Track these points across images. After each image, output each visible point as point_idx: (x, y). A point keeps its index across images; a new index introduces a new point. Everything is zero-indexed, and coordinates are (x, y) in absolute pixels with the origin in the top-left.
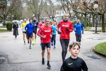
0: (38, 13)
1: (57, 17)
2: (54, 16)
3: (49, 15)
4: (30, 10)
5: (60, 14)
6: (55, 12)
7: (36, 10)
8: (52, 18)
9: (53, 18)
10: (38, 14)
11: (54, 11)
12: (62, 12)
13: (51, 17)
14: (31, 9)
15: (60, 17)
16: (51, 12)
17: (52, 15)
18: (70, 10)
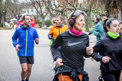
0: (4, 11)
3: (15, 14)
5: (28, 13)
6: (22, 11)
8: (18, 18)
10: (4, 13)
11: (20, 9)
12: (30, 10)
13: (17, 16)
16: (17, 10)
17: (19, 14)
18: (42, 8)
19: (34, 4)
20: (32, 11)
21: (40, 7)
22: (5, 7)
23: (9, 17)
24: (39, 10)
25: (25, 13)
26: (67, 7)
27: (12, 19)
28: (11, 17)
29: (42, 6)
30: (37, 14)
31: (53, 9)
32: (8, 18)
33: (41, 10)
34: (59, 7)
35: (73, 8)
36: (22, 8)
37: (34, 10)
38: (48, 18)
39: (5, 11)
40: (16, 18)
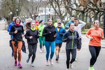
0: (17, 10)
1: (41, 16)
2: (36, 15)
3: (31, 14)
4: (6, 7)
5: (45, 12)
6: (38, 10)
7: (14, 6)
8: (33, 18)
9: (36, 17)
10: (17, 12)
11: (36, 8)
12: (48, 9)
13: (33, 15)
14: (8, 5)
15: (45, 15)
16: (33, 9)
17: (35, 14)
18: (60, 6)
19: (52, 3)
20: (50, 10)
21: (59, 6)
22: (19, 6)
23: (25, 16)
24: (57, 9)
25: (42, 12)
26: (89, 6)
27: (28, 18)
28: (26, 16)
29: (61, 5)
30: (55, 14)
31: (72, 9)
32: (23, 18)
33: (59, 9)
34: (80, 6)
35: (95, 8)
36: (38, 7)
37: (52, 9)
38: (68, 18)
39: (19, 10)
40: (32, 18)
